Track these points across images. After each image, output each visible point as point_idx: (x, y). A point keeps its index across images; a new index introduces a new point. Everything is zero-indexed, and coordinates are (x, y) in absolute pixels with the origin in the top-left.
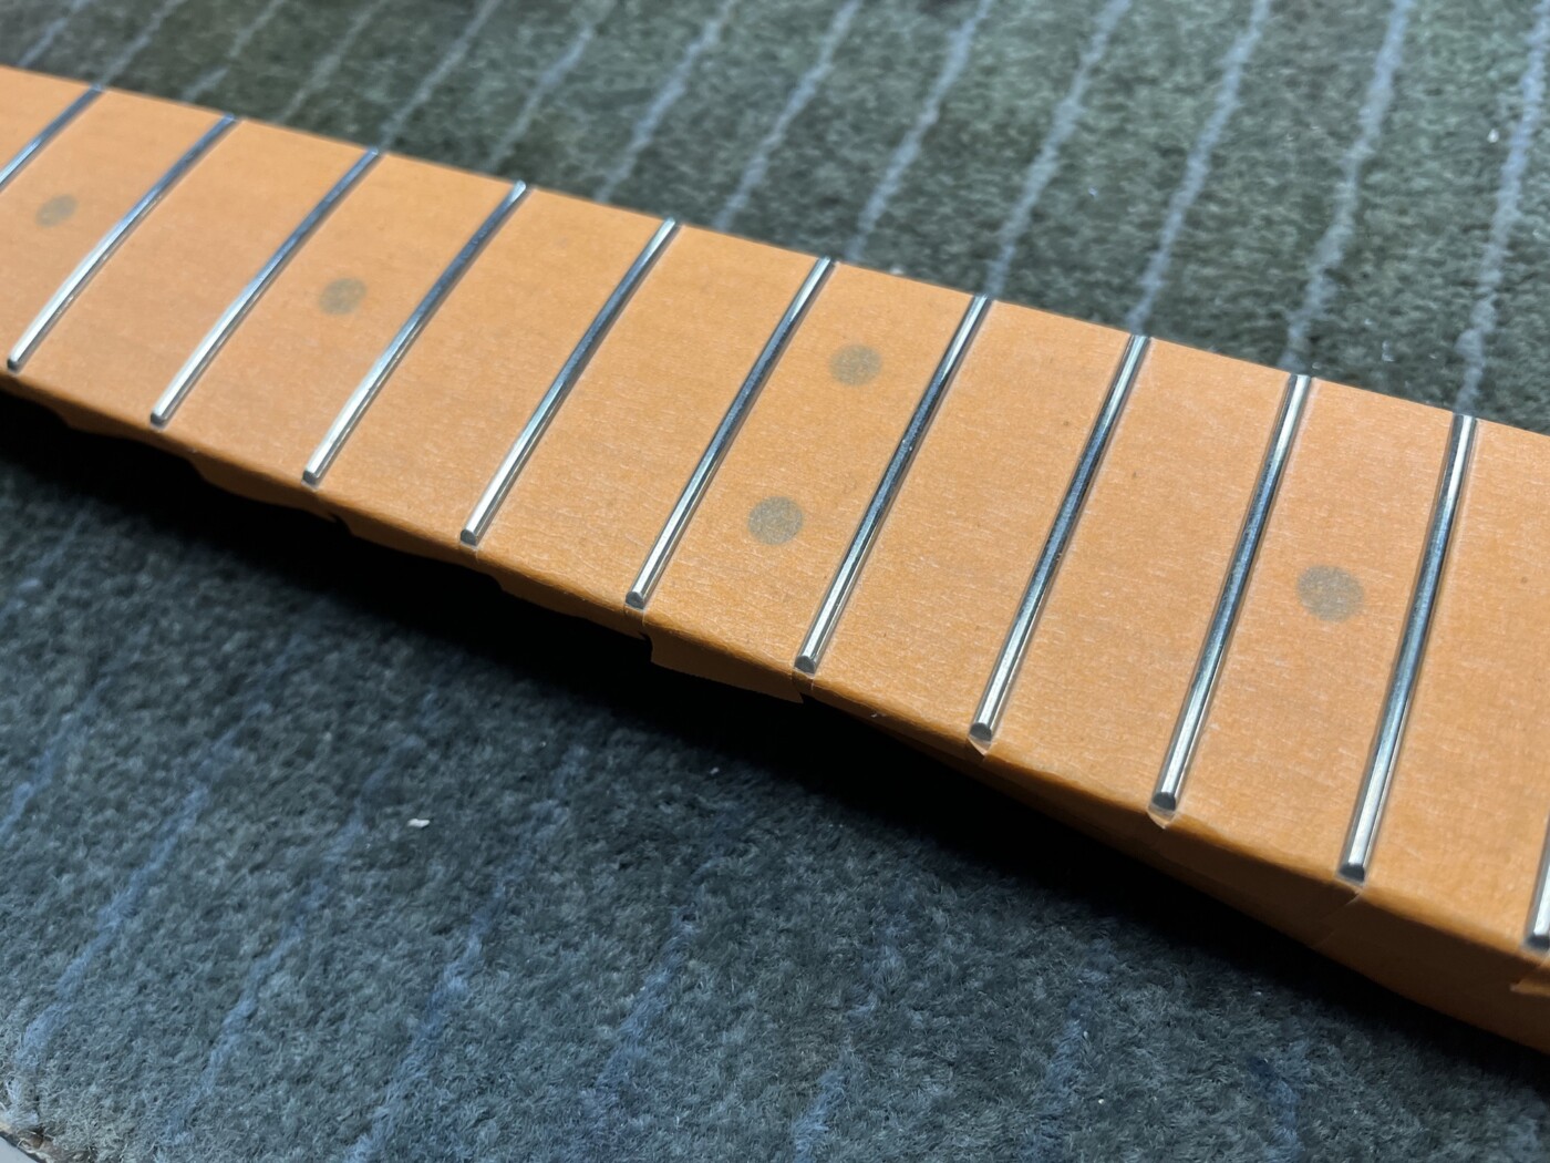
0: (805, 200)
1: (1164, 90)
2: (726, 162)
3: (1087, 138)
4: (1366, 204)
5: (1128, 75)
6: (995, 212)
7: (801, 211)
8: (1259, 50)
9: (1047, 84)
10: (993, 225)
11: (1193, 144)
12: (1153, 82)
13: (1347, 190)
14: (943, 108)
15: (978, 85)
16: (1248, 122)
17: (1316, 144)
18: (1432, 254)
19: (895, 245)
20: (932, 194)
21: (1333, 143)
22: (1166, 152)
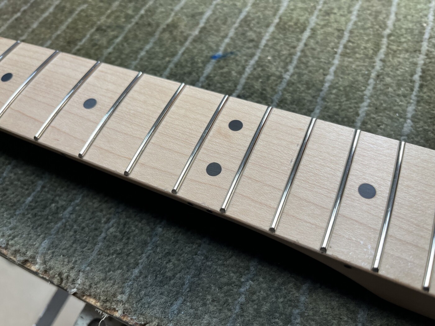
0: (245, 40)
1: (338, 15)
2: (224, 31)
3: (319, 27)
4: (389, 44)
5: (329, 12)
6: (295, 44)
7: (244, 43)
8: (362, 7)
9: (307, 13)
10: (294, 47)
11: (346, 28)
12: (335, 14)
13: (385, 41)
14: (280, 18)
15: (289, 13)
16: (359, 24)
17: (378, 30)
18: (406, 57)
19: (269, 52)
20: (278, 39)
21: (381, 29)
22: (339, 30)
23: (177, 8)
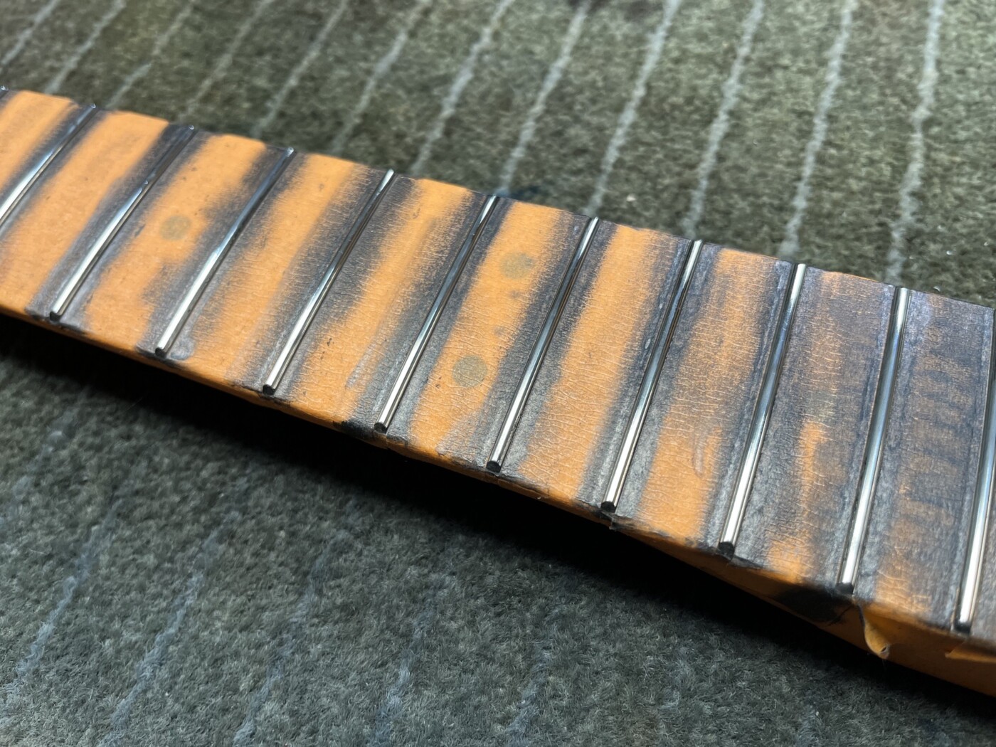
0: (563, 151)
1: (792, 72)
2: (507, 125)
3: (746, 106)
4: (929, 148)
5: (770, 63)
6: (692, 157)
7: (563, 158)
8: (850, 47)
9: (716, 70)
10: (692, 166)
11: (816, 108)
12: (786, 68)
13: (917, 138)
14: (649, 87)
15: (670, 70)
16: (850, 93)
17: (897, 109)
18: (976, 182)
19: (627, 180)
20: (648, 144)
21: (904, 107)
22: (800, 114)
23: (382, 67)
